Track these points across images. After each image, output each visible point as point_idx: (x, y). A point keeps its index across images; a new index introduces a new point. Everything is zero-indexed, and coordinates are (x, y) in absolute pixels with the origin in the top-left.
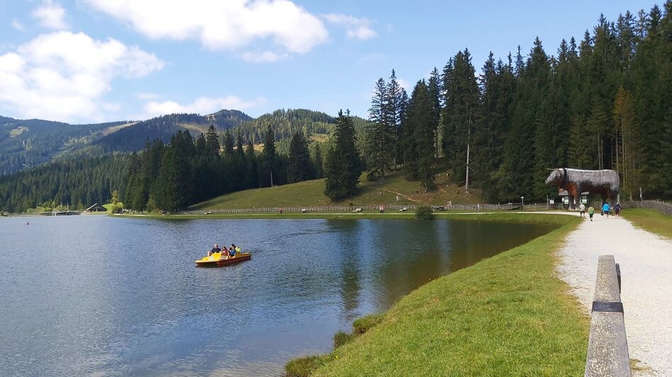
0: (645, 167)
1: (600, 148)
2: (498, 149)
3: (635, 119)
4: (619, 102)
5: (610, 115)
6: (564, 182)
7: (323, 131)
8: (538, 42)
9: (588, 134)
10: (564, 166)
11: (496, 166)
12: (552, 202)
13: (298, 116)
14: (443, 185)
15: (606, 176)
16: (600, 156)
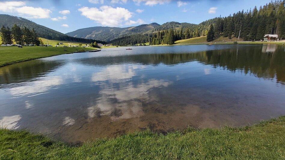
0: (281, 34)
1: (272, 30)
2: (249, 31)
3: (281, 25)
4: (277, 21)
5: (275, 24)
6: (268, 37)
7: (178, 27)
8: (256, 7)
9: (270, 27)
10: (268, 34)
11: (248, 34)
12: (262, 40)
13: (172, 23)
14: (233, 38)
15: (275, 36)
16: (271, 32)
